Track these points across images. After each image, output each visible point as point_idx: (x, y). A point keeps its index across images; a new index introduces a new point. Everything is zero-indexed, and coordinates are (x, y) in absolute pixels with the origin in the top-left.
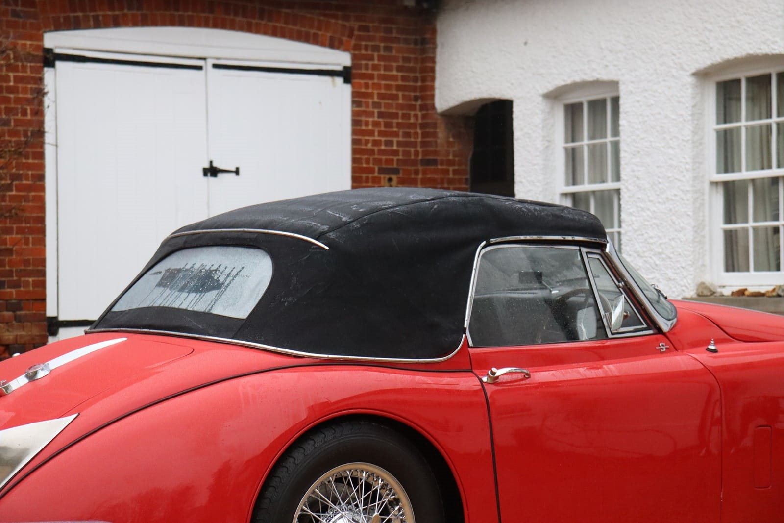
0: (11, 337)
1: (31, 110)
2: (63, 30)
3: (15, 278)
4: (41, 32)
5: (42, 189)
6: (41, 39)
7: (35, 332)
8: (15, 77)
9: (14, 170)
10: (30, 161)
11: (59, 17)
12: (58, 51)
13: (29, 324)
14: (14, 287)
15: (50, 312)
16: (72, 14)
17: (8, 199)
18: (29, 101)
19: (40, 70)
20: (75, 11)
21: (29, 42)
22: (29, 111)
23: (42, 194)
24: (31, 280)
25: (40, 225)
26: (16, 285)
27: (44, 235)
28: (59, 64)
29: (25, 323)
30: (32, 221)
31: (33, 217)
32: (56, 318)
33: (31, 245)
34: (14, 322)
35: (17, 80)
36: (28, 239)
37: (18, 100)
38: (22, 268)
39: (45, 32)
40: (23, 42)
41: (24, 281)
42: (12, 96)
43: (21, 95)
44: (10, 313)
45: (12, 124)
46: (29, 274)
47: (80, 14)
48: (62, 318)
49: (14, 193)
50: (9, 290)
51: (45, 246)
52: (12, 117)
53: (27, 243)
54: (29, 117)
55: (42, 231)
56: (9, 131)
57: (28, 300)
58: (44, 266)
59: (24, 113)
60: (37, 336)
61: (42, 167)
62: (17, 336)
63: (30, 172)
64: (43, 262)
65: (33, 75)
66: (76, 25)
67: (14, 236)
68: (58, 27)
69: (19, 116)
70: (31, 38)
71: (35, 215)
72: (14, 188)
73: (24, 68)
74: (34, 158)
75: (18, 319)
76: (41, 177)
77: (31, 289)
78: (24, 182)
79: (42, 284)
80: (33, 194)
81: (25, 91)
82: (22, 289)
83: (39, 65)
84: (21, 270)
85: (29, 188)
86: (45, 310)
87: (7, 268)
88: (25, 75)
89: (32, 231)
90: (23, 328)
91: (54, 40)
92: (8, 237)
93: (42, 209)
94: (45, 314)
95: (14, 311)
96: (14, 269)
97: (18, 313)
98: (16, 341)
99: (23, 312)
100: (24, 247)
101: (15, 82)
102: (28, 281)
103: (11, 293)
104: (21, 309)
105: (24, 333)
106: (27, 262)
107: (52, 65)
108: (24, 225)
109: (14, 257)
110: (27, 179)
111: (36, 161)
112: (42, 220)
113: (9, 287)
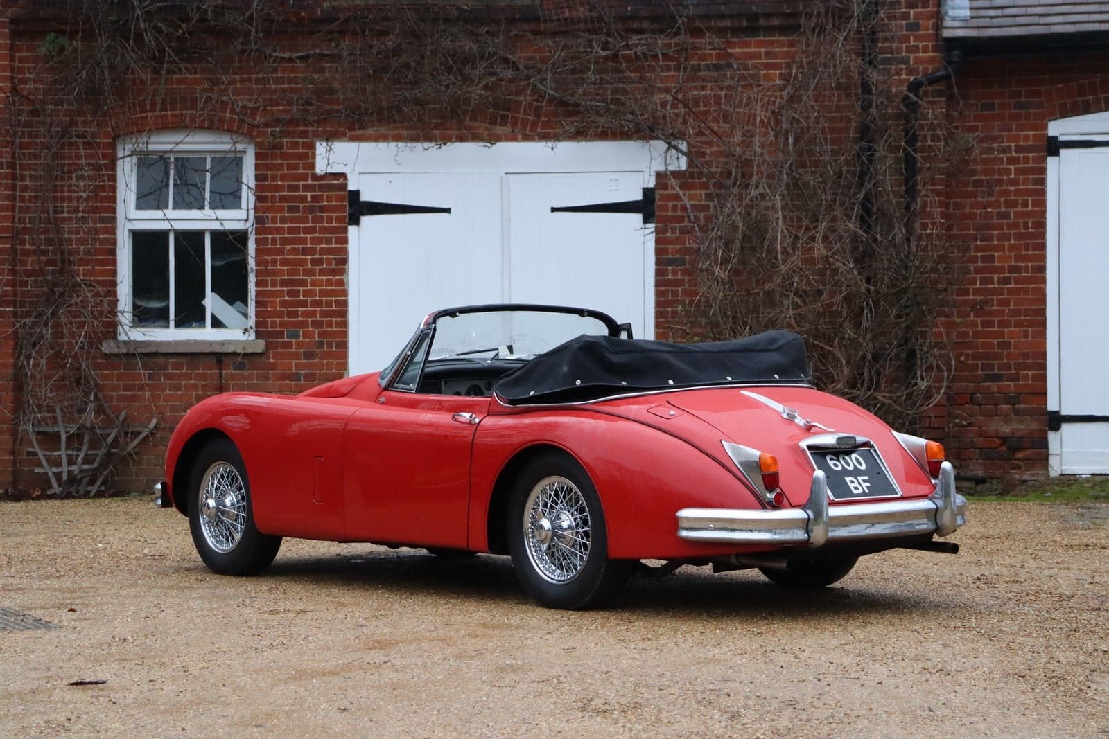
0: (1008, 430)
1: (1033, 201)
2: (1070, 116)
3: (1013, 372)
4: (1044, 121)
5: (1043, 280)
6: (1045, 127)
7: (1035, 426)
8: (1015, 169)
9: (1013, 263)
10: (1030, 253)
11: (1067, 104)
12: (1062, 138)
13: (1029, 418)
14: (1012, 380)
15: (1052, 406)
16: (1079, 99)
17: (1006, 291)
18: (1029, 192)
19: (1044, 160)
20: (1086, 96)
21: (1031, 133)
22: (1030, 202)
23: (1043, 285)
24: (1030, 373)
25: (1040, 318)
26: (1014, 378)
27: (1046, 328)
28: (1063, 151)
29: (1025, 417)
30: (1031, 313)
31: (1032, 309)
32: (1058, 412)
33: (1030, 339)
34: (1012, 415)
35: (1018, 171)
36: (1028, 331)
37: (1018, 192)
38: (1021, 361)
39: (1050, 121)
40: (1026, 133)
41: (1023, 374)
42: (1012, 188)
43: (1021, 187)
44: (1009, 406)
45: (1012, 216)
46: (1029, 367)
47: (1090, 97)
48: (1064, 412)
49: (1012, 285)
50: (1006, 383)
51: (1046, 339)
52: (1011, 210)
53: (1026, 335)
54: (1030, 208)
55: (1043, 324)
56: (1008, 223)
57: (1027, 394)
58: (1045, 359)
59: (1025, 204)
60: (1035, 430)
61: (1043, 258)
62: (1013, 430)
63: (1030, 264)
64: (1043, 355)
65: (1036, 165)
66: (1086, 109)
67: (1011, 329)
68: (1064, 115)
69: (1020, 208)
70: (1035, 129)
71: (1034, 307)
72: (1013, 281)
73: (1026, 160)
74: (1033, 250)
75: (1017, 413)
76: (1042, 269)
77: (1031, 382)
78: (1023, 274)
79: (1043, 378)
80: (1033, 286)
81: (1026, 182)
82: (1021, 382)
83: (1041, 154)
84: (1019, 363)
85: (1029, 280)
86: (1046, 404)
87: (1005, 361)
88: (1027, 165)
89: (1030, 324)
90: (1022, 422)
91: (1058, 128)
92: (1006, 330)
93: (1043, 300)
94: (1046, 408)
95: (1013, 405)
96: (1012, 362)
97: (1017, 406)
98: (1013, 433)
99: (1021, 406)
100: (1022, 339)
101: (1015, 174)
102: (1028, 375)
103: (1010, 386)
104: (1019, 403)
105: (1022, 427)
106: (1026, 356)
107: (1056, 153)
108: (1022, 318)
109: (1012, 350)
110: (1027, 271)
111: (1037, 253)
112: (1042, 312)
113: (1006, 381)
